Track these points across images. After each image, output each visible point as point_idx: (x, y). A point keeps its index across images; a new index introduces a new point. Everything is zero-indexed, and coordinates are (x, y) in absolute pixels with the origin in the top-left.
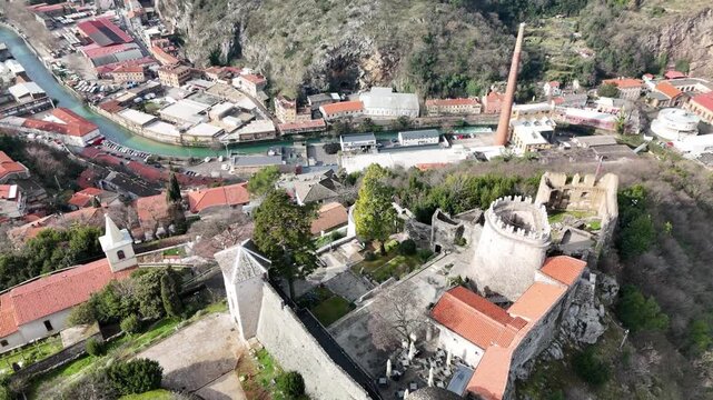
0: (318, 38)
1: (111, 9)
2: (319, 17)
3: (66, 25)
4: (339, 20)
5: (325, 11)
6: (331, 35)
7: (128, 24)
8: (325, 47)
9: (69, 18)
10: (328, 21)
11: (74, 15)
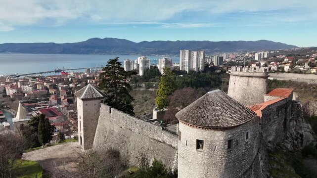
0: (143, 111)
1: (55, 105)
2: (143, 103)
3: (35, 111)
4: (152, 104)
5: (146, 101)
6: (148, 109)
7: (61, 110)
8: (145, 114)
9: (37, 108)
10: (147, 104)
11: (39, 107)
